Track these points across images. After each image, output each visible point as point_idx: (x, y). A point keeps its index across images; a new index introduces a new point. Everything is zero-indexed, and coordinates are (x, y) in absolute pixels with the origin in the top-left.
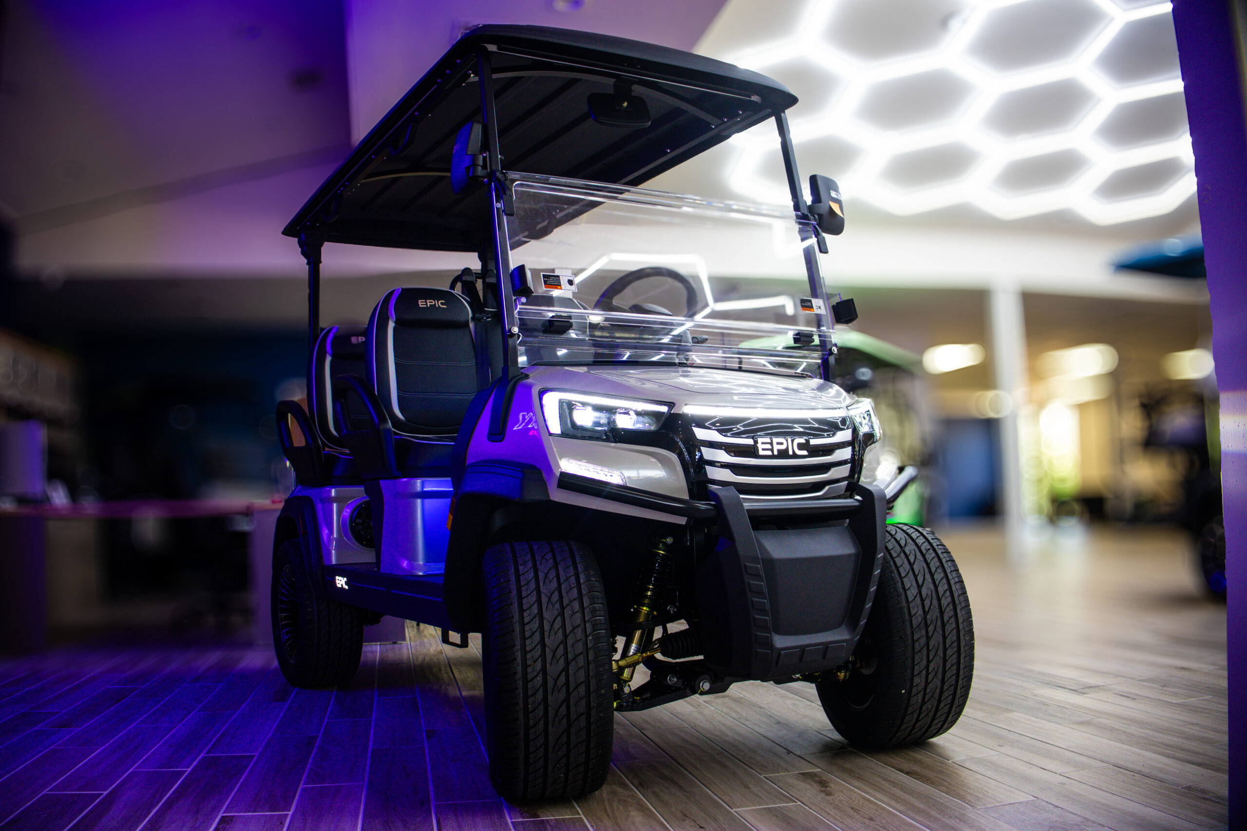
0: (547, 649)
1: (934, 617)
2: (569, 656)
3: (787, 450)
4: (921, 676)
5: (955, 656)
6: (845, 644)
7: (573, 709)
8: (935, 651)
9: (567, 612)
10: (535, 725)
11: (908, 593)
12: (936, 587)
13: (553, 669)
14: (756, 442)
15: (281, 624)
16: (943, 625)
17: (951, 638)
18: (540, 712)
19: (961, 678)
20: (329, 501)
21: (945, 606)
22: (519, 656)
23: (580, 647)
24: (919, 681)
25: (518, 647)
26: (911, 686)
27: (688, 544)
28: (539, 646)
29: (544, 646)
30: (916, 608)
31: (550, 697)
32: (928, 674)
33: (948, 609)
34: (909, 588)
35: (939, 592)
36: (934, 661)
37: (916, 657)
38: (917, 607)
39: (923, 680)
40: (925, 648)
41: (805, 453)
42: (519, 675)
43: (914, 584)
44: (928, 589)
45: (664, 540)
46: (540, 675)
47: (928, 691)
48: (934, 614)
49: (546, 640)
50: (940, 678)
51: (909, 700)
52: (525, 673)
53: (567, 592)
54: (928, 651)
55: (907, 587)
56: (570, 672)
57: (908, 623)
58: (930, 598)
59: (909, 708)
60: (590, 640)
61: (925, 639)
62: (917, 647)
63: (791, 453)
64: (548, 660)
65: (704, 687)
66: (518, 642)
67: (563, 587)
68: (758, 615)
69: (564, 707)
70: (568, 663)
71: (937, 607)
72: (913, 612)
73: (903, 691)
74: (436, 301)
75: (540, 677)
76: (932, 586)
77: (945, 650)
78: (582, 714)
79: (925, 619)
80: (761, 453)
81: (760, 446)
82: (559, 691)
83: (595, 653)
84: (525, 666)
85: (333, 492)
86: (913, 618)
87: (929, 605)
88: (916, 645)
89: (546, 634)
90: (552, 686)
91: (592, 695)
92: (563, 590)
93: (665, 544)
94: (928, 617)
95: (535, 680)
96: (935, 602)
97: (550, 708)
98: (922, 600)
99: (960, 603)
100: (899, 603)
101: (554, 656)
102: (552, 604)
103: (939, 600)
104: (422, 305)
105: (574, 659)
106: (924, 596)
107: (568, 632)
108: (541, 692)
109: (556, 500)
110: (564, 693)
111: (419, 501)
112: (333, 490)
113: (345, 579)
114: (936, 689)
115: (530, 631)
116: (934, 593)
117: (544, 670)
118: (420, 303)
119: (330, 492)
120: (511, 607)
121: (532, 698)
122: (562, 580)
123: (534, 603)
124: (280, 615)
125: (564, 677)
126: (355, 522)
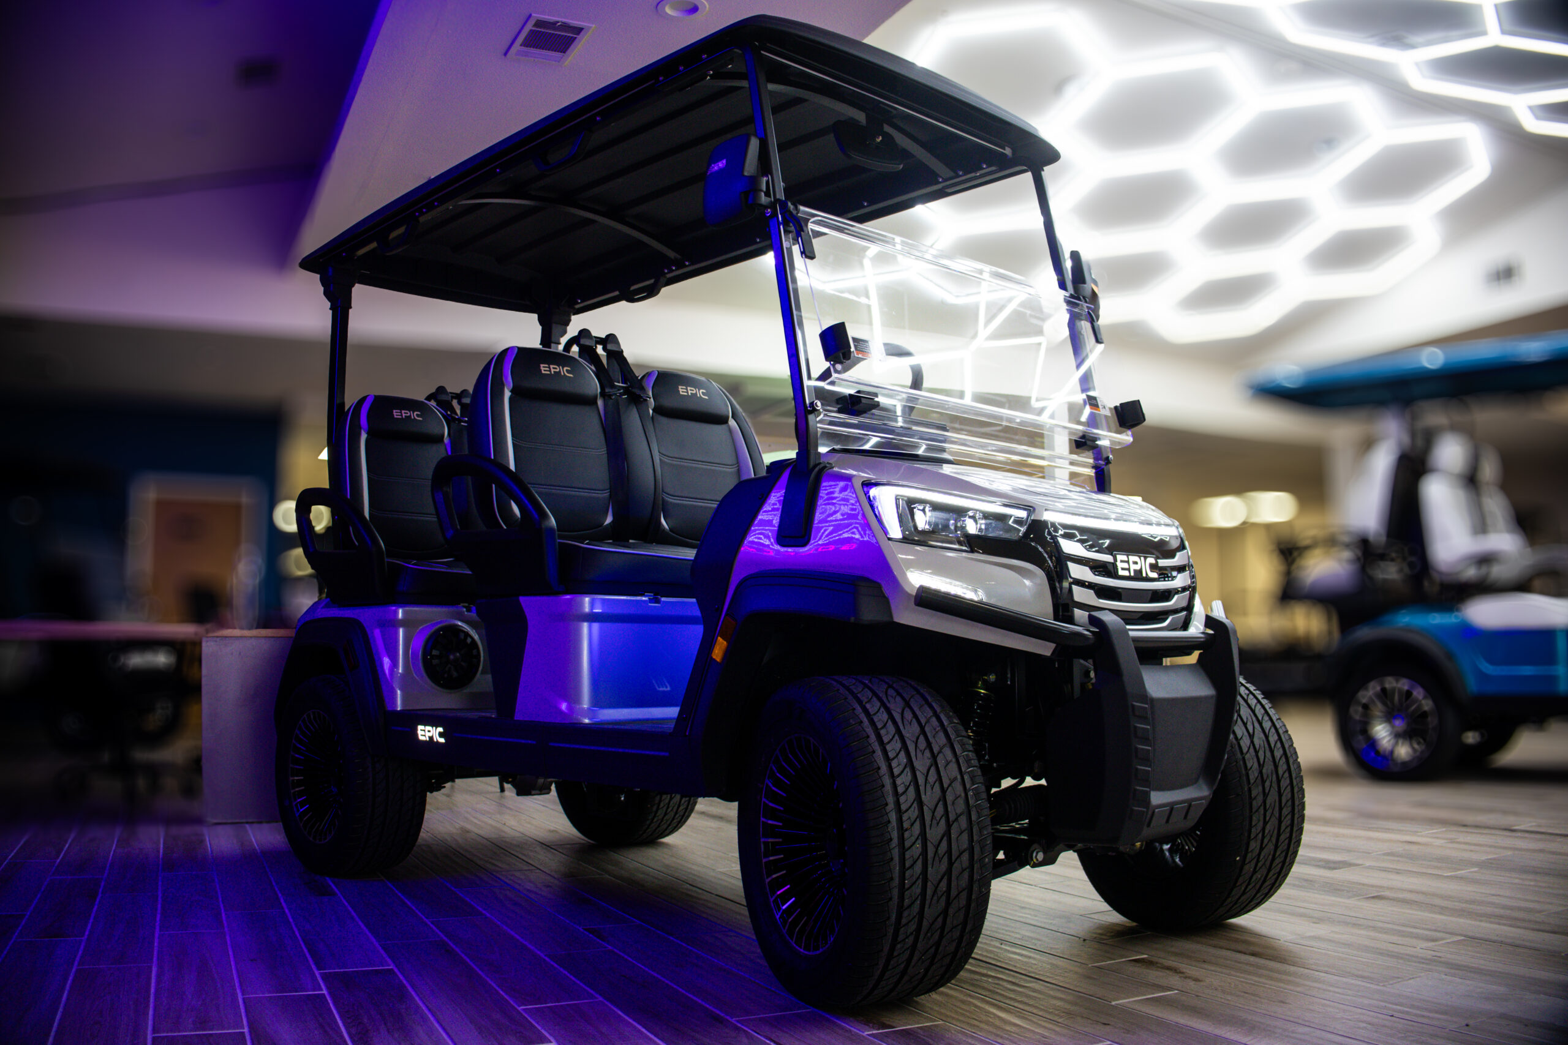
0: (925, 808)
1: (1269, 771)
2: (950, 815)
3: (1140, 571)
4: (1256, 840)
5: (1289, 817)
6: (1204, 801)
7: (954, 884)
8: (1271, 811)
9: (941, 762)
10: (909, 906)
11: (1242, 742)
12: (1267, 737)
13: (934, 833)
14: (1115, 560)
15: (292, 791)
16: (1279, 781)
17: (1286, 796)
18: (917, 889)
19: (1293, 842)
20: (392, 625)
21: (1278, 758)
22: (893, 817)
23: (961, 806)
24: (1254, 845)
25: (891, 806)
26: (1247, 852)
27: (1009, 683)
28: (915, 805)
29: (921, 805)
30: (1251, 761)
31: (930, 869)
32: (1263, 837)
33: (1281, 762)
34: (1241, 738)
35: (1271, 742)
36: (1270, 823)
37: (1254, 818)
38: (1253, 759)
39: (1259, 842)
40: (1262, 808)
41: (1154, 575)
42: (895, 842)
43: (1246, 733)
44: (1259, 738)
45: (986, 678)
46: (919, 841)
47: (1262, 857)
48: (1268, 768)
49: (923, 796)
50: (1274, 842)
51: (1241, 869)
52: (902, 839)
53: (934, 737)
54: (1265, 810)
55: (1239, 737)
56: (953, 836)
57: (1244, 778)
58: (1263, 749)
59: (1241, 878)
60: (971, 795)
61: (1262, 796)
62: (1255, 804)
63: (1144, 575)
64: (928, 822)
65: (1038, 857)
66: (891, 800)
67: (927, 729)
68: (1140, 766)
69: (945, 881)
70: (949, 825)
71: (1271, 759)
72: (1249, 765)
73: (1238, 858)
74: (561, 367)
75: (919, 844)
76: (1262, 735)
77: (1281, 809)
78: (964, 890)
79: (1261, 772)
80: (1121, 573)
81: (1120, 565)
82: (940, 861)
83: (978, 812)
84: (901, 830)
85: (400, 613)
86: (1250, 772)
87: (1263, 758)
88: (1254, 803)
89: (922, 788)
90: (933, 855)
91: (976, 865)
92: (929, 735)
93: (985, 682)
94: (1264, 771)
95: (913, 847)
96: (1268, 754)
97: (929, 884)
98: (1256, 752)
99: (1291, 755)
100: (1234, 755)
101: (933, 817)
102: (921, 751)
103: (1272, 751)
104: (545, 370)
105: (956, 820)
106: (1257, 747)
107: (945, 786)
108: (919, 863)
109: (902, 622)
110: (946, 863)
111: (585, 626)
112: (400, 611)
113: (440, 729)
114: (1269, 855)
115: (902, 785)
116: (1266, 743)
117: (923, 834)
118: (542, 369)
119: (396, 613)
120: (874, 755)
121: (909, 871)
122: (923, 721)
123: (900, 751)
124: (291, 778)
125: (946, 842)
126: (430, 654)
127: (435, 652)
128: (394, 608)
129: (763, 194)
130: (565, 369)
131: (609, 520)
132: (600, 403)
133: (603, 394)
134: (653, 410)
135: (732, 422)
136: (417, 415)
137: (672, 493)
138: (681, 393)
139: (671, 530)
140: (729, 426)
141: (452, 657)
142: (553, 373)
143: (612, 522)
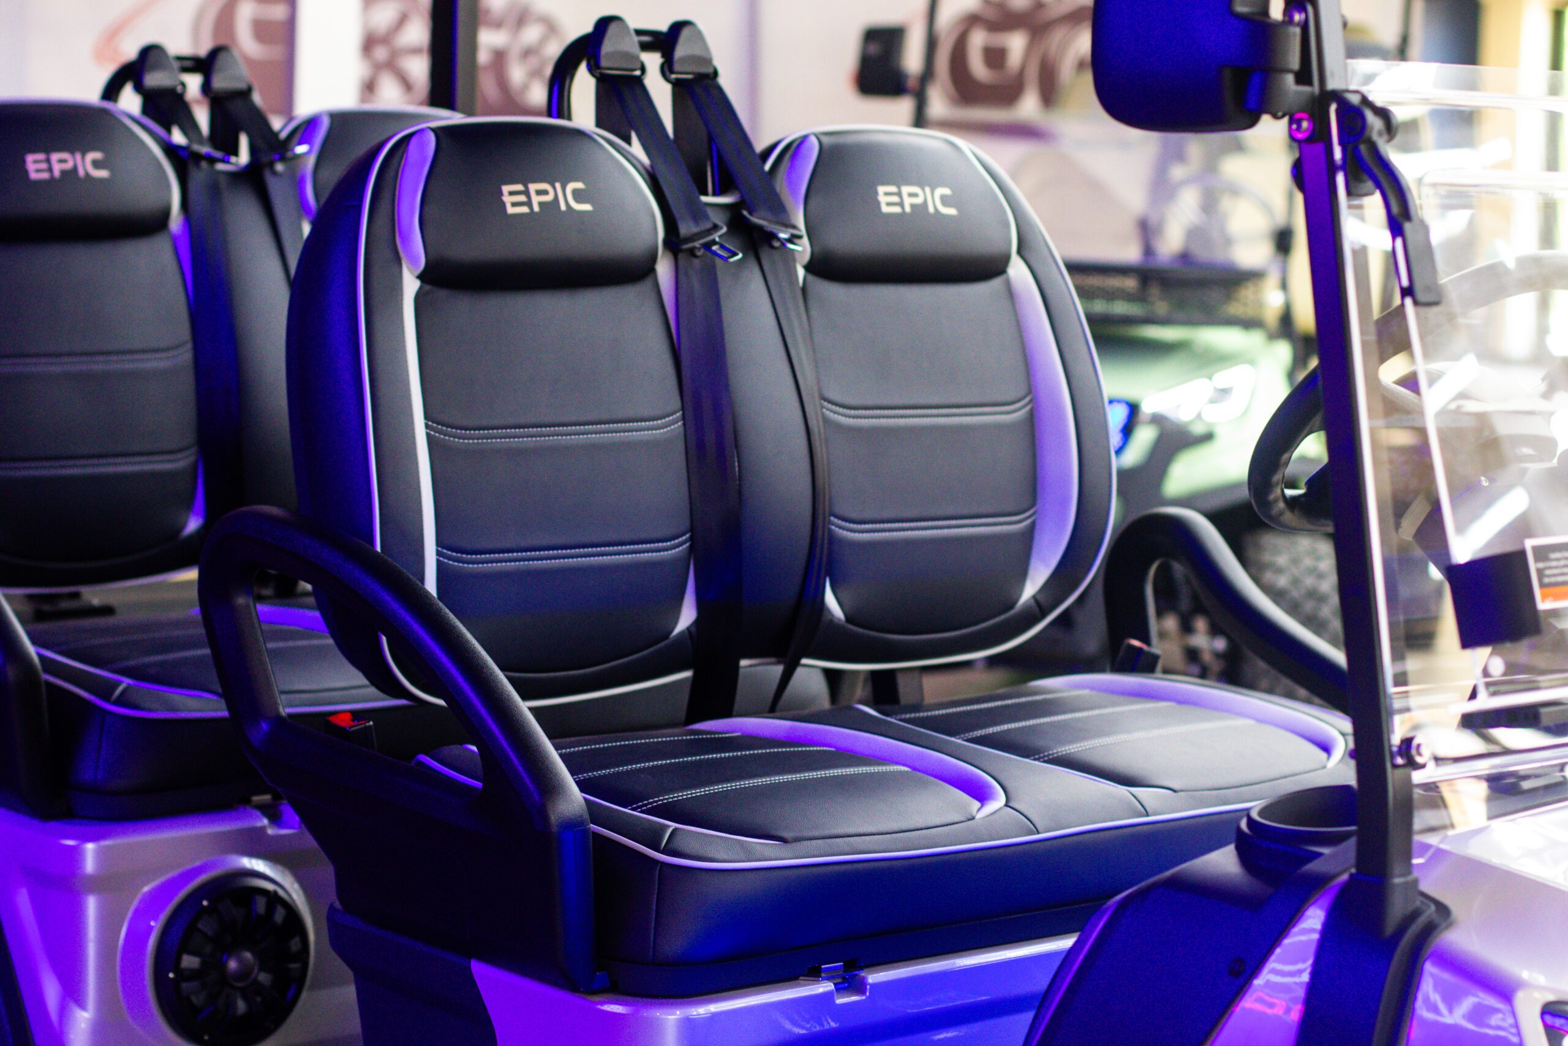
20: (66, 891)
74: (558, 185)
85: (88, 857)
104: (513, 204)
112: (91, 849)
118: (507, 199)
126: (177, 969)
127: (189, 961)
128: (70, 842)
129: (1290, 79)
130: (571, 186)
131: (687, 617)
132: (664, 269)
133: (674, 242)
134: (808, 268)
135: (1017, 270)
136: (96, 164)
137: (854, 515)
138: (885, 209)
139: (849, 619)
140: (1008, 284)
141: (233, 965)
142: (536, 208)
143: (697, 623)
